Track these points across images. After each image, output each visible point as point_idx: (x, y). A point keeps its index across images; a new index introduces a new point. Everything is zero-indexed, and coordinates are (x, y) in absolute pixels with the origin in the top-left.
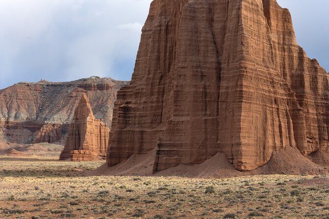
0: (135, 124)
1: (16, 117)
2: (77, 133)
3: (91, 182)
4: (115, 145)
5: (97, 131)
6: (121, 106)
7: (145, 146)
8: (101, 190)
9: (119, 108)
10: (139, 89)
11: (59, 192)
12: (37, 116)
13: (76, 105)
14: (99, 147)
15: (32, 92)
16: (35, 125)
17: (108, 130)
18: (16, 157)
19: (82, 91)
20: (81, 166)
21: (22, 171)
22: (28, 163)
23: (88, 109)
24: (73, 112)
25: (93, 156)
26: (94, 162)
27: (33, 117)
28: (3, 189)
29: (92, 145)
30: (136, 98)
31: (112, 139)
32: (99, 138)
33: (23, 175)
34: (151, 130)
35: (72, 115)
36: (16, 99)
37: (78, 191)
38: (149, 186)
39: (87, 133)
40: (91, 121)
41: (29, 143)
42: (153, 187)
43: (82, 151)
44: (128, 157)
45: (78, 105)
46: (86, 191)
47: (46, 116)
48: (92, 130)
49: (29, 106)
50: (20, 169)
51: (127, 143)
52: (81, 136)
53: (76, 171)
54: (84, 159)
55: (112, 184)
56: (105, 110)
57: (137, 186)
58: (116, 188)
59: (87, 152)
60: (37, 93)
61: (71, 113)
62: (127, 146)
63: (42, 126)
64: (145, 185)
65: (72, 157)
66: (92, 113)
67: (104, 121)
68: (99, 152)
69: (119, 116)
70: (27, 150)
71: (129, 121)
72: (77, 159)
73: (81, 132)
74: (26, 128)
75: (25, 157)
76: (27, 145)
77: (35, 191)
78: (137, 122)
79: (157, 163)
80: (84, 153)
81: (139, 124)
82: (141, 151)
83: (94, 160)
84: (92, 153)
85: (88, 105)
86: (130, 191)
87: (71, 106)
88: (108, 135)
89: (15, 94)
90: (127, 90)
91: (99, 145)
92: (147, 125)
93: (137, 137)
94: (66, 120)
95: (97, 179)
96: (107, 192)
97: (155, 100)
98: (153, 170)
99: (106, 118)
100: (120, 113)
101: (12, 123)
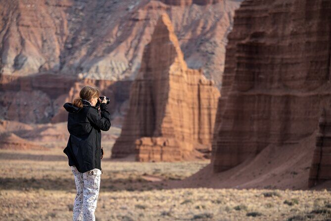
0: (272, 81)
1: (17, 65)
2: (149, 100)
3: (178, 199)
4: (229, 126)
5: (191, 96)
6: (244, 42)
7: (295, 128)
8: (197, 212)
9: (239, 45)
10: (281, 6)
11: (115, 215)
12: (62, 64)
13: (147, 38)
14: (196, 130)
15: (50, 9)
16: (57, 81)
17: (217, 93)
18: (18, 151)
19: (160, 7)
20: (157, 171)
21: (33, 180)
22: (44, 164)
23: (173, 49)
24: (140, 54)
25: (184, 150)
26: (185, 163)
27: (53, 65)
28: (7, 209)
29: (182, 126)
30: (274, 24)
31: (223, 113)
32: (196, 112)
33: (38, 188)
34: (307, 94)
35: (139, 60)
36: (18, 25)
37: (152, 213)
38: (293, 207)
39: (170, 100)
40: (179, 73)
41: (45, 121)
42: (303, 209)
43: (159, 141)
44: (258, 152)
45: (150, 38)
46: (168, 214)
47: (82, 62)
48: (181, 93)
49: (44, 41)
50: (29, 176)
51: (255, 123)
52: (158, 107)
53: (146, 181)
54: (165, 157)
55: (219, 202)
56: (209, 49)
57: (270, 206)
58: (227, 209)
59: (171, 142)
60: (60, 12)
61: (135, 56)
62: (255, 127)
63: (72, 84)
64: (286, 206)
65: (137, 152)
66: (180, 56)
67: (208, 75)
68: (196, 142)
69: (239, 64)
70: (41, 137)
71: (259, 73)
72: (149, 158)
73: (159, 98)
74: (39, 88)
75: (37, 153)
76: (41, 126)
77: (68, 213)
78: (276, 77)
79: (319, 165)
80: (165, 144)
81: (280, 80)
82: (285, 139)
83: (186, 160)
84: (181, 143)
85: (173, 38)
86: (254, 215)
87: (136, 41)
88: (214, 104)
89: (16, 15)
90: (256, 8)
91: (197, 126)
92: (298, 83)
93: (276, 109)
94: (124, 72)
95: (190, 194)
96: (208, 216)
97: (314, 28)
98: (310, 179)
99: (212, 67)
100: (239, 58)
101: (8, 77)
